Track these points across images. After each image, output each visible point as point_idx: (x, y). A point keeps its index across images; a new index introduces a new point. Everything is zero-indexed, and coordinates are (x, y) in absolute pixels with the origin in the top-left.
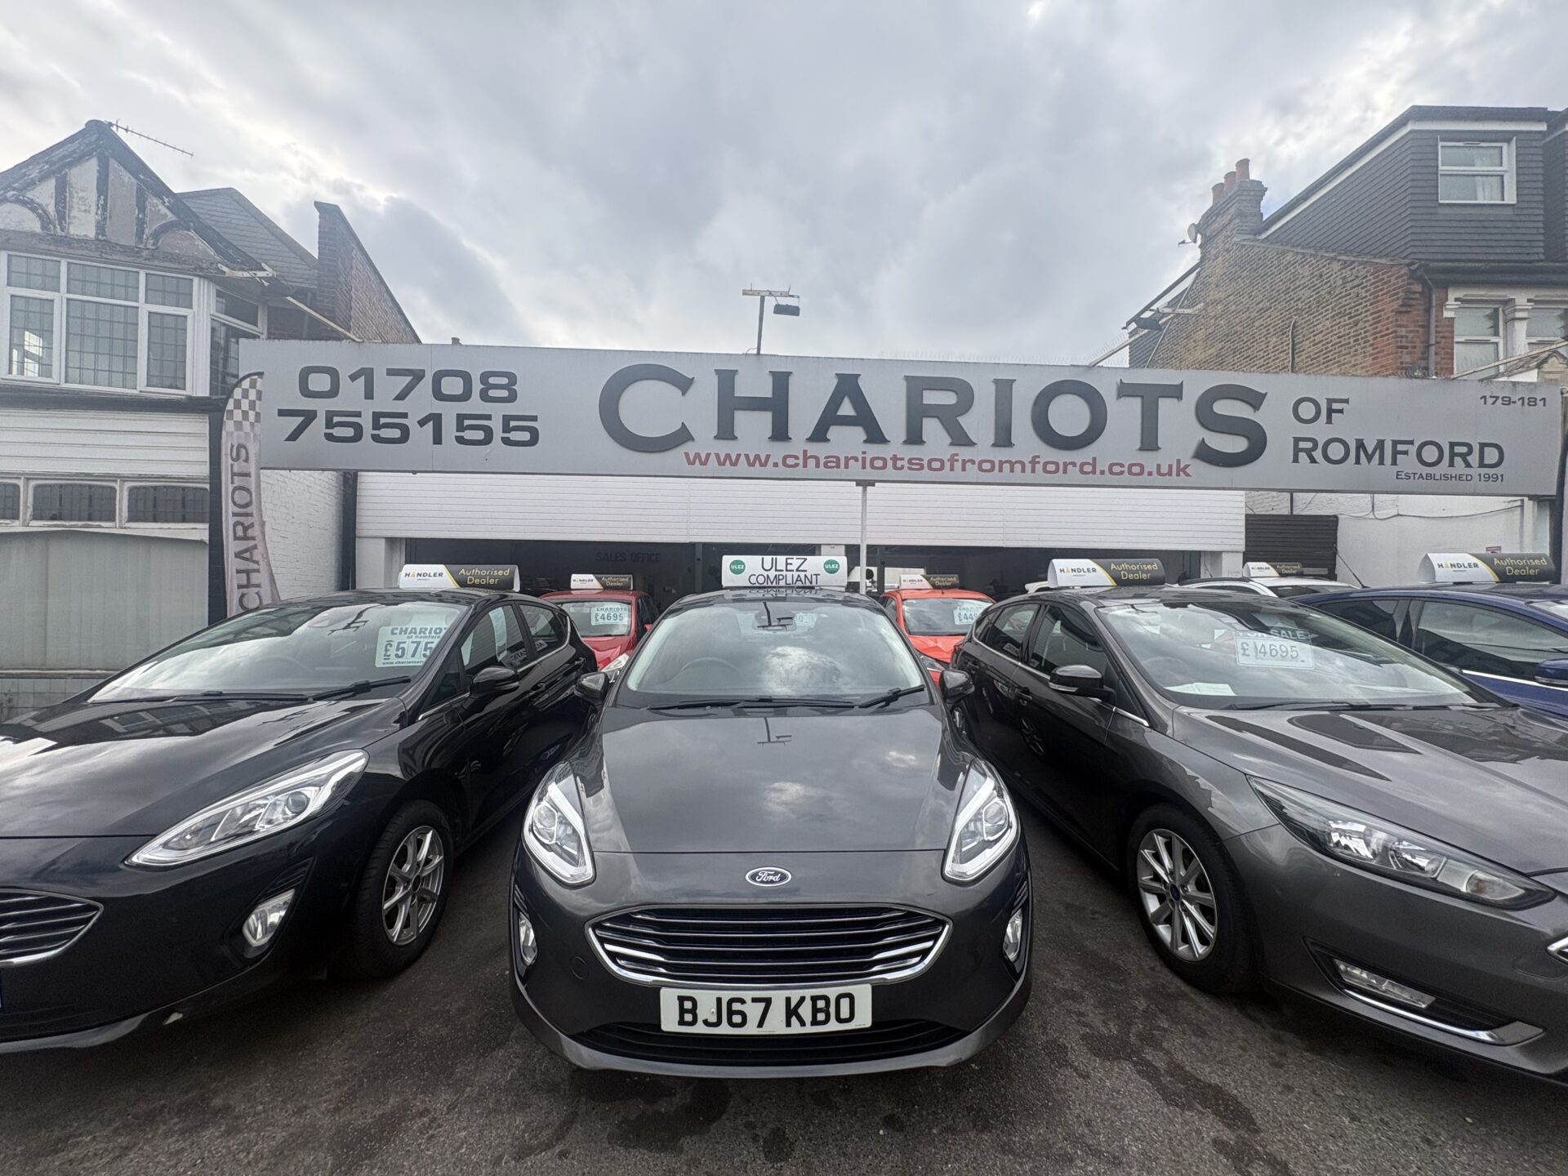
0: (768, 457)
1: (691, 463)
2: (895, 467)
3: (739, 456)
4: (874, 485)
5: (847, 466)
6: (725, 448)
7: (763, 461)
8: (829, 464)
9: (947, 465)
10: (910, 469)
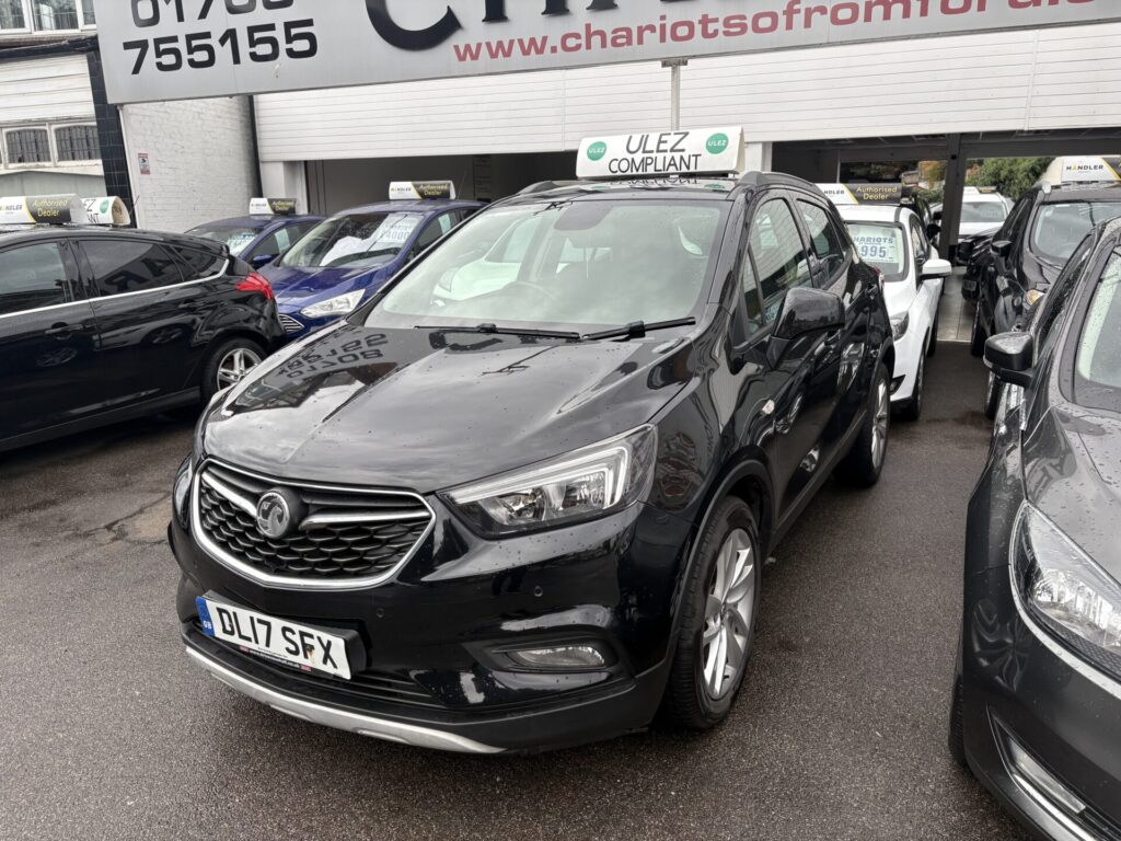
0: (545, 39)
1: (462, 58)
2: (705, 34)
3: (511, 42)
4: (686, 63)
5: (640, 41)
6: (497, 32)
7: (539, 44)
8: (619, 41)
9: (782, 20)
10: (727, 34)
